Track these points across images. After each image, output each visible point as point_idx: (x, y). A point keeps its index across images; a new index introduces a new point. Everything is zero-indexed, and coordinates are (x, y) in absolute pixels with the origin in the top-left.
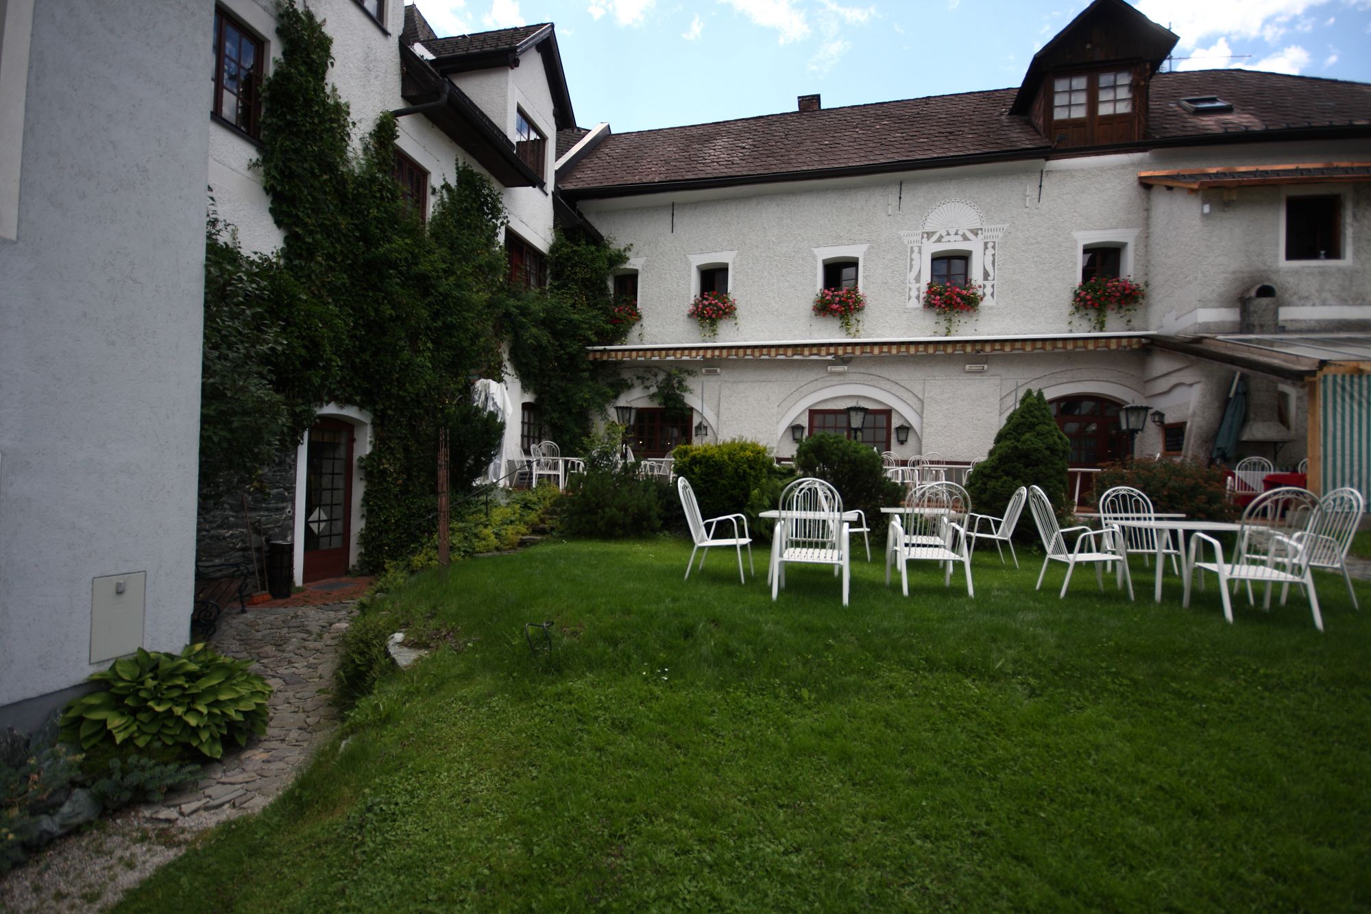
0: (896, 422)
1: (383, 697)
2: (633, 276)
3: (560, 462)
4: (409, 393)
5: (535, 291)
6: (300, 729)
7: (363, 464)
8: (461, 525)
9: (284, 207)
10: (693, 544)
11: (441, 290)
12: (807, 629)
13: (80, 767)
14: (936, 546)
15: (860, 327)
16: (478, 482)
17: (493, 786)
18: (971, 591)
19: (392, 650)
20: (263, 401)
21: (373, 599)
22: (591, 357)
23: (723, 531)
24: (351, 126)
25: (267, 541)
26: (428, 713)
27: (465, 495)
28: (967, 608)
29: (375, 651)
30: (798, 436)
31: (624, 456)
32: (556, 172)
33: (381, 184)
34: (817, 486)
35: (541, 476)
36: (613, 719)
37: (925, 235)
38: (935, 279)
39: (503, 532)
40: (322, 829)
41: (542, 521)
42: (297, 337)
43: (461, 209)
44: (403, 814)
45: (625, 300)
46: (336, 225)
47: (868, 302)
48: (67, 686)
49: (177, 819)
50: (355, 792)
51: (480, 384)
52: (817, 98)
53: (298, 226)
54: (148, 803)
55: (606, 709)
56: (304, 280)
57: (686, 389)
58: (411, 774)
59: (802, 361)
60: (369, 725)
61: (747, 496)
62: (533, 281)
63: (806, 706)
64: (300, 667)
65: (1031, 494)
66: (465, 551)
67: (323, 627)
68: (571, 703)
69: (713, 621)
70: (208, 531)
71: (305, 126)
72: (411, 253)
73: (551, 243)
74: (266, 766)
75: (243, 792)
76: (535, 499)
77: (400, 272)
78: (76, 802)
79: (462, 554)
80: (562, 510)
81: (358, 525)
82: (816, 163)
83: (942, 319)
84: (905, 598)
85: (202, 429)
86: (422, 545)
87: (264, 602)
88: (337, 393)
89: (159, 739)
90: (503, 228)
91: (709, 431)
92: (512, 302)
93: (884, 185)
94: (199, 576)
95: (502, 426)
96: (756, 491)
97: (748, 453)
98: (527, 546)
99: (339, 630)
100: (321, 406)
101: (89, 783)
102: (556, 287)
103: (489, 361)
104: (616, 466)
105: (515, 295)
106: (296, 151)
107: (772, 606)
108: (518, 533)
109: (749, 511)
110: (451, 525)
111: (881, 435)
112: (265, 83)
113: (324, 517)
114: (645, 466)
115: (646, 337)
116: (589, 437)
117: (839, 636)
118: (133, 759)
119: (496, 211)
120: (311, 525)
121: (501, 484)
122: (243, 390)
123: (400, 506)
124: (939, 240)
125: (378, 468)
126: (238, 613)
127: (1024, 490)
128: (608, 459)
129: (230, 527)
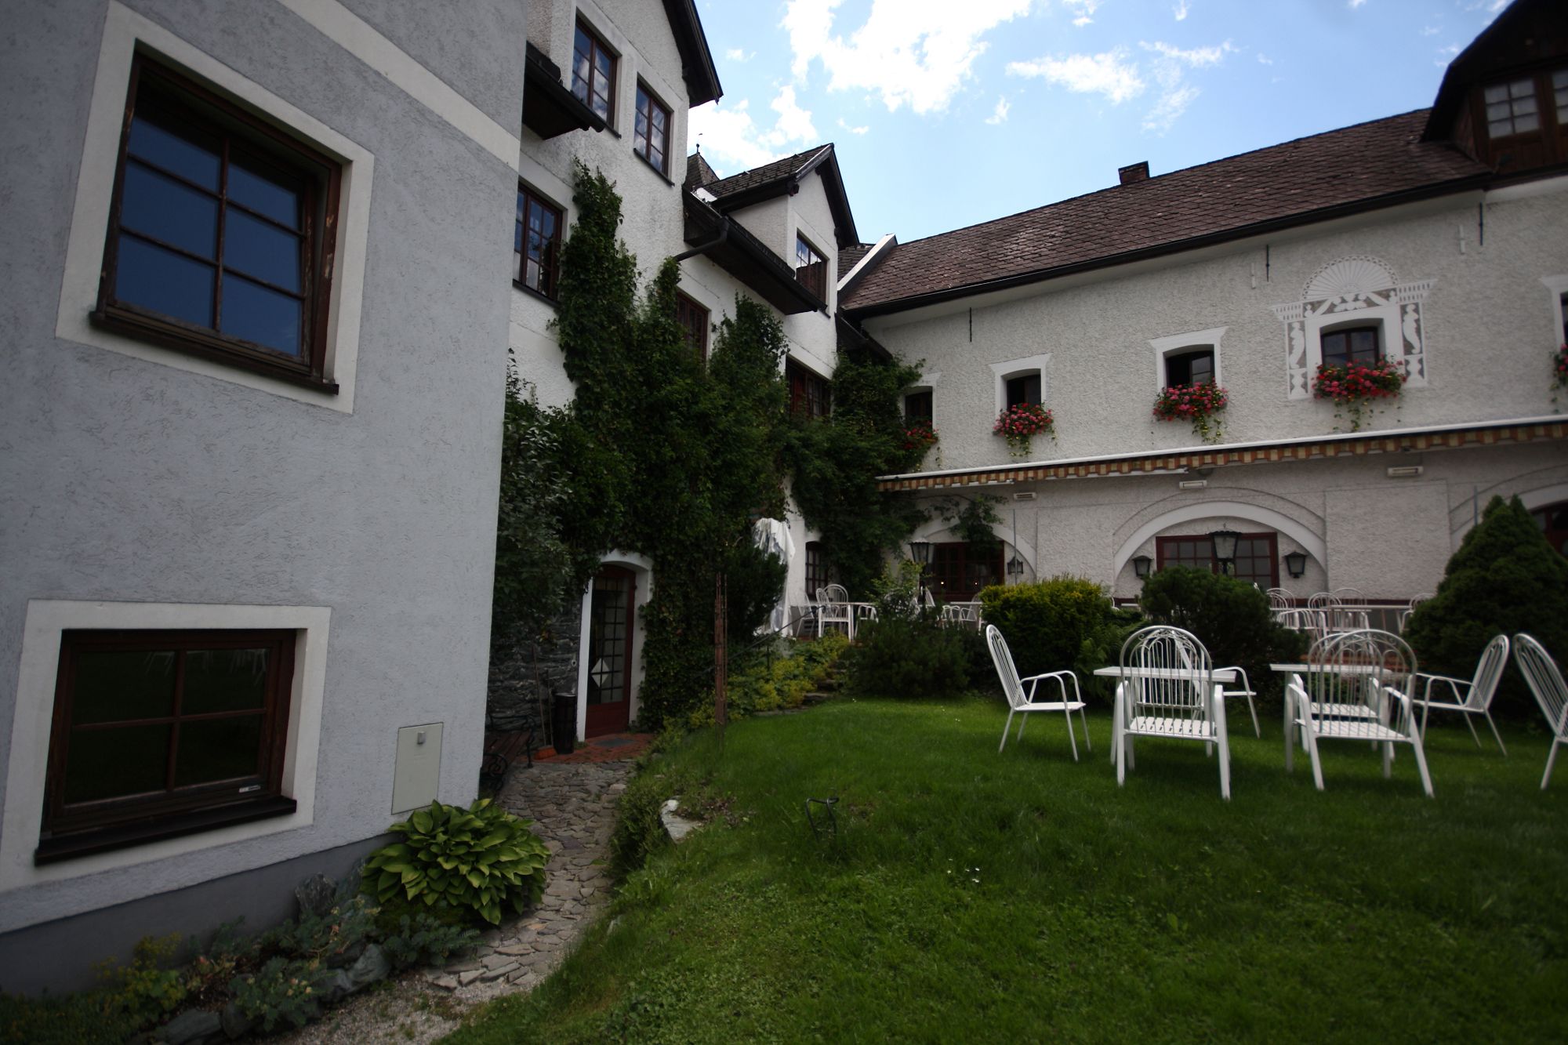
0: (1284, 549)
1: (652, 875)
2: (927, 394)
3: (849, 608)
4: (689, 536)
5: (818, 419)
6: (574, 900)
7: (644, 613)
8: (742, 679)
9: (577, 361)
10: (1009, 708)
11: (721, 427)
12: (1170, 829)
13: (376, 921)
14: (1364, 720)
15: (1222, 430)
16: (759, 631)
17: (767, 999)
18: (1428, 787)
19: (666, 819)
20: (550, 552)
21: (649, 760)
22: (881, 488)
23: (1047, 692)
24: (637, 275)
25: (554, 692)
26: (699, 897)
27: (746, 646)
28: (1425, 814)
29: (648, 819)
30: (1143, 570)
31: (922, 600)
32: (839, 292)
33: (664, 328)
34: (1173, 634)
35: (827, 624)
36: (911, 929)
37: (1309, 307)
38: (1328, 360)
39: (786, 688)
40: (586, 1023)
41: (829, 675)
42: (584, 486)
43: (741, 342)
44: (668, 1019)
45: (919, 422)
46: (622, 372)
47: (1231, 397)
48: (371, 836)
49: (455, 988)
50: (621, 984)
51: (761, 523)
52: (1144, 167)
53: (588, 378)
54: (432, 967)
55: (902, 915)
56: (592, 429)
57: (994, 519)
58: (678, 970)
59: (1143, 477)
60: (637, 905)
61: (1077, 647)
62: (815, 410)
63: (1175, 939)
64: (578, 831)
65: (1517, 646)
66: (745, 709)
67: (602, 787)
68: (858, 902)
69: (1038, 809)
70: (502, 682)
71: (596, 282)
72: (691, 392)
73: (835, 367)
74: (540, 939)
75: (517, 965)
76: (820, 650)
77: (681, 413)
78: (369, 958)
79: (742, 712)
80: (851, 664)
81: (638, 677)
82: (1147, 240)
83: (1344, 412)
84: (1319, 793)
85: (496, 580)
86: (700, 701)
87: (549, 757)
88: (620, 539)
89: (445, 898)
90: (784, 357)
91: (1025, 568)
92: (794, 433)
93: (1243, 253)
94: (490, 728)
95: (784, 569)
96: (1088, 642)
97: (1076, 594)
98: (812, 705)
99: (617, 791)
100: (605, 554)
101: (382, 939)
102: (841, 415)
103: (770, 499)
104: (912, 613)
105: (798, 427)
106: (588, 307)
107: (1117, 792)
108: (802, 689)
109: (1081, 666)
110: (730, 680)
111: (1264, 566)
112: (563, 248)
113: (606, 668)
114: (948, 612)
115: (945, 461)
116: (880, 579)
117: (1219, 842)
118: (421, 918)
119: (776, 341)
120: (594, 677)
121: (784, 633)
122: (532, 540)
123: (678, 657)
124: (1331, 309)
125: (658, 616)
126: (525, 768)
127: (1505, 641)
128: (903, 604)
129: (521, 679)
